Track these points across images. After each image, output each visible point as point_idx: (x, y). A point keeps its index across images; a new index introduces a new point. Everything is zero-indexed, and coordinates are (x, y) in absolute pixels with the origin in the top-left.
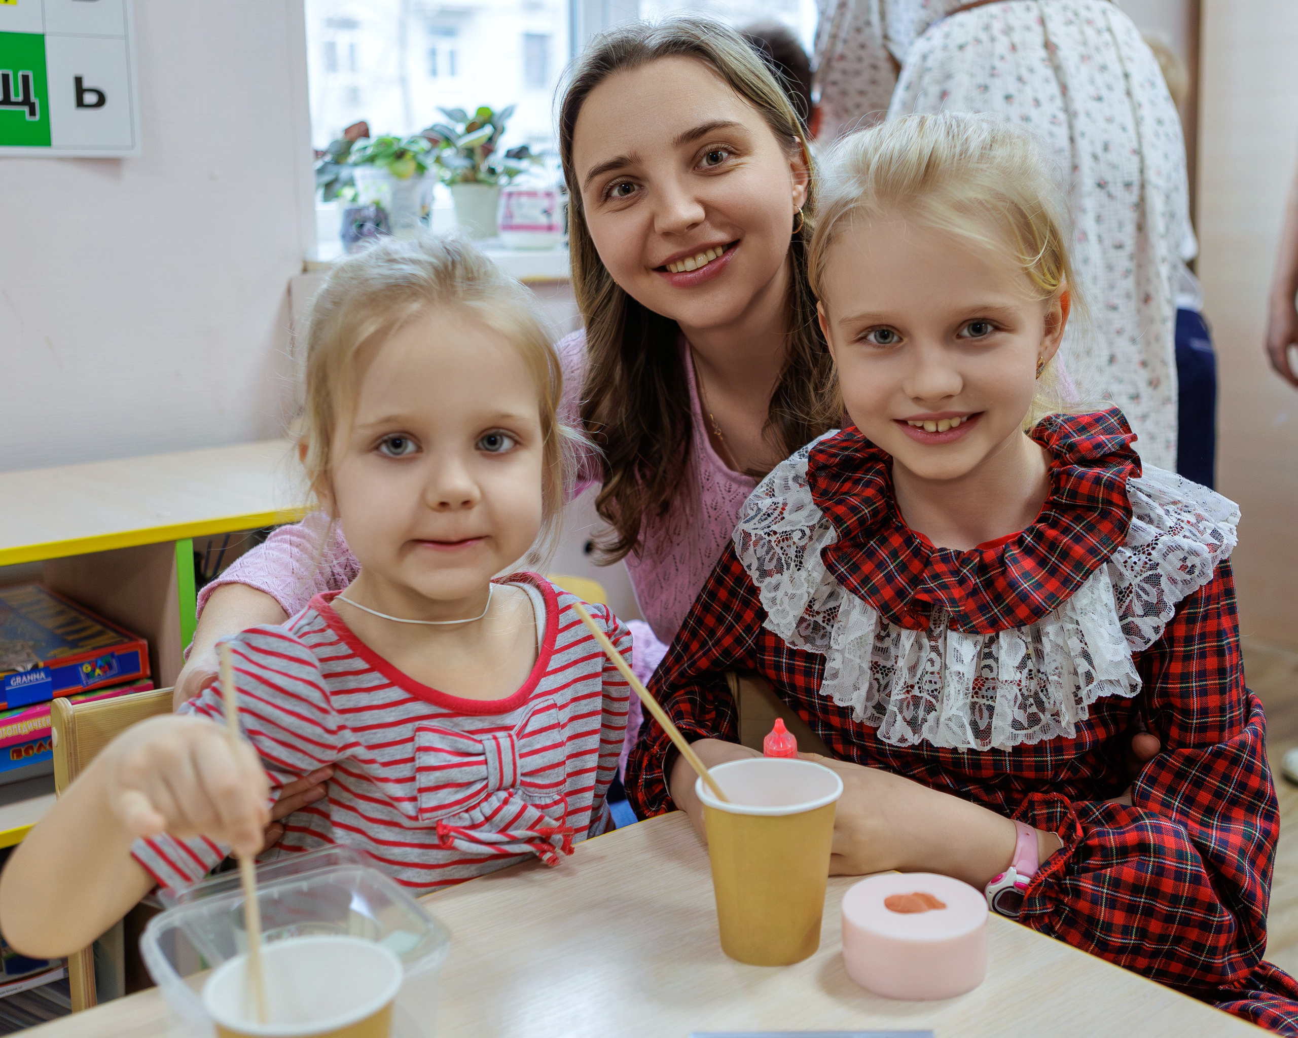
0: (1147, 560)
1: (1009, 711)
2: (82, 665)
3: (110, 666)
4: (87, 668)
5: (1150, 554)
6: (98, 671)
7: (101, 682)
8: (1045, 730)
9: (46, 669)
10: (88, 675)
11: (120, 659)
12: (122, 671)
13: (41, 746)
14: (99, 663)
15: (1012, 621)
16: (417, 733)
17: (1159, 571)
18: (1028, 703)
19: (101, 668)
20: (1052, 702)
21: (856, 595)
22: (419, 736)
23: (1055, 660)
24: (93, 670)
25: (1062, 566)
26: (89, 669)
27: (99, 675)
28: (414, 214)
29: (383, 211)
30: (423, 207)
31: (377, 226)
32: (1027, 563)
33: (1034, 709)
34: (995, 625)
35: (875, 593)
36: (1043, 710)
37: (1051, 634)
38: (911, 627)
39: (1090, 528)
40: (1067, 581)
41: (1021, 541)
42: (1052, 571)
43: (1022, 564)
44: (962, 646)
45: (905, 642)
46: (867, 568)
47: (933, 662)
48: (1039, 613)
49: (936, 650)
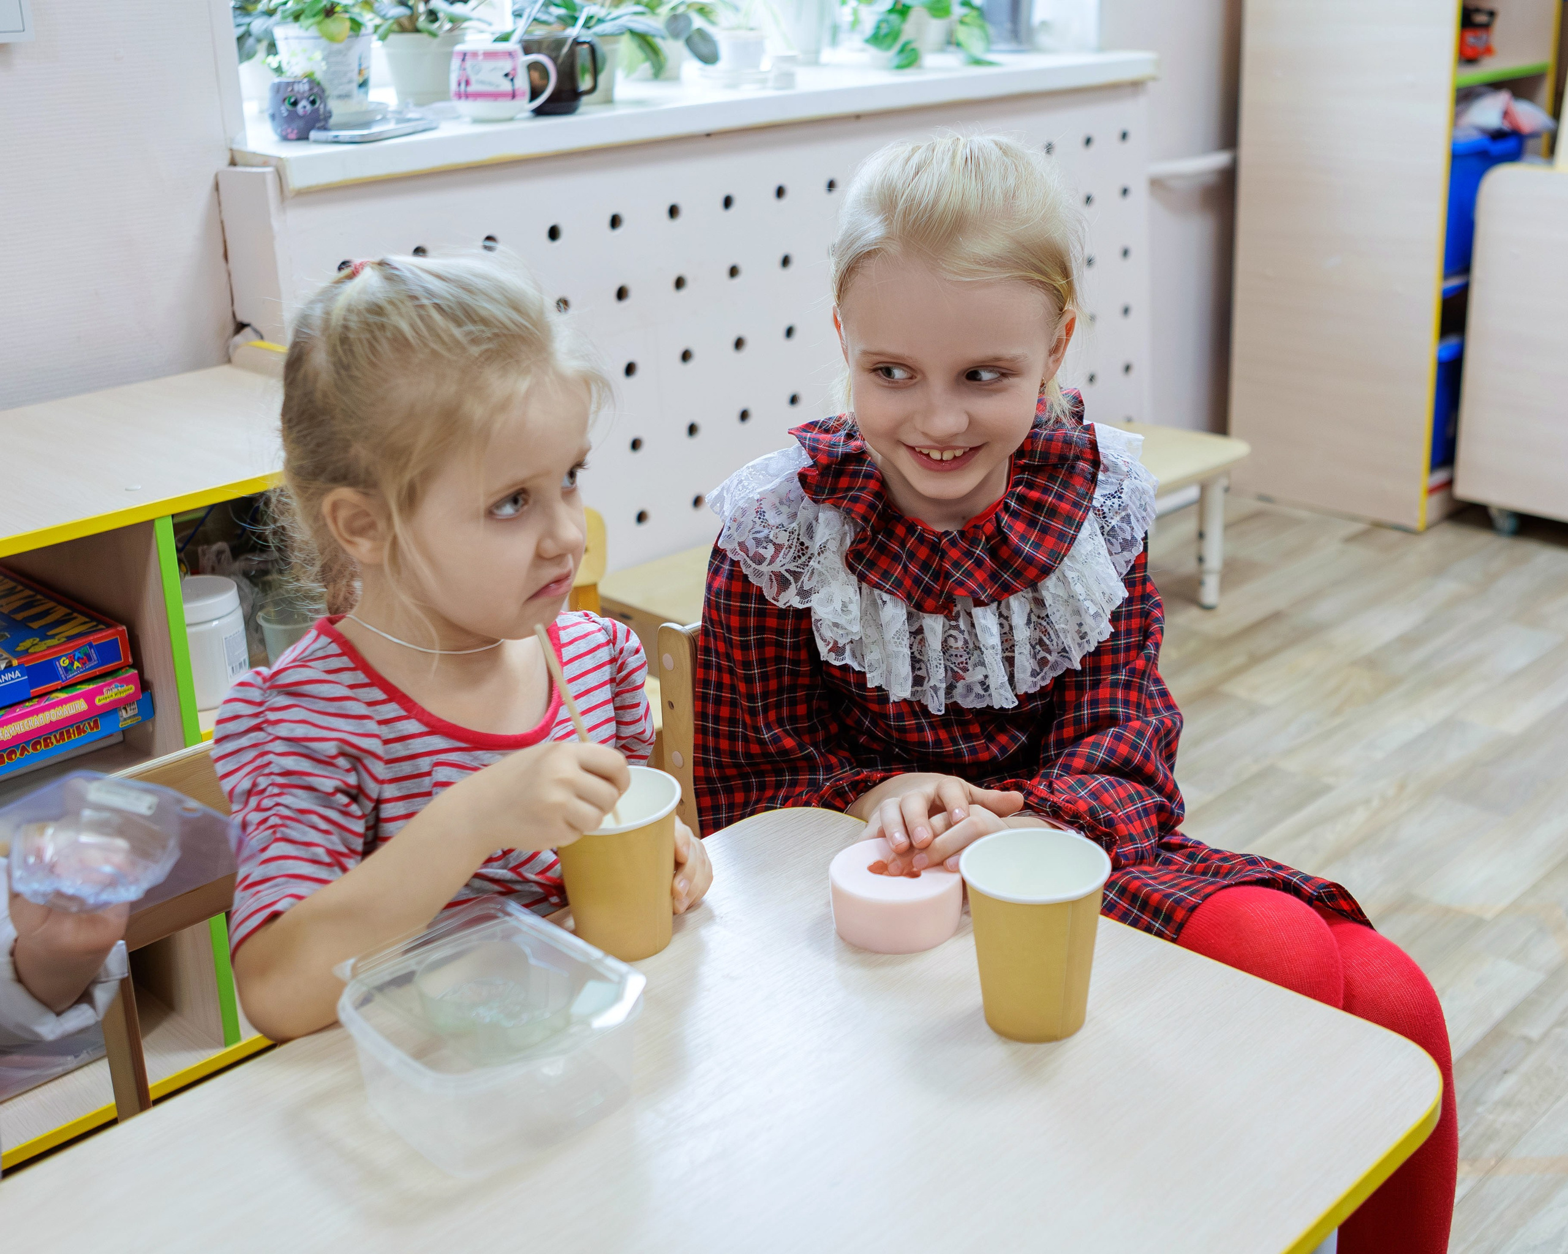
0: (1120, 503)
1: (1027, 664)
2: (59, 659)
3: (89, 658)
4: (64, 662)
5: (1120, 497)
6: (76, 664)
7: (80, 676)
8: (1054, 668)
9: (20, 667)
10: (66, 669)
11: (100, 649)
12: (103, 661)
13: (24, 749)
14: (77, 655)
15: (1024, 583)
16: (435, 768)
17: (1129, 511)
18: (1037, 651)
19: (79, 660)
20: (1055, 644)
21: (882, 590)
22: (436, 771)
23: (1058, 611)
24: (72, 664)
25: (1053, 523)
26: (67, 662)
27: (78, 667)
28: (350, 82)
29: (319, 84)
30: (360, 72)
31: (313, 102)
32: (1020, 526)
33: (1043, 654)
34: (1008, 590)
35: (898, 584)
36: (1050, 652)
37: (1050, 587)
38: (935, 611)
39: (1065, 485)
40: (1062, 536)
41: (1007, 507)
42: (1045, 530)
43: (1015, 529)
44: (986, 620)
45: (934, 625)
46: (883, 563)
47: (956, 639)
48: (1046, 571)
49: (957, 627)
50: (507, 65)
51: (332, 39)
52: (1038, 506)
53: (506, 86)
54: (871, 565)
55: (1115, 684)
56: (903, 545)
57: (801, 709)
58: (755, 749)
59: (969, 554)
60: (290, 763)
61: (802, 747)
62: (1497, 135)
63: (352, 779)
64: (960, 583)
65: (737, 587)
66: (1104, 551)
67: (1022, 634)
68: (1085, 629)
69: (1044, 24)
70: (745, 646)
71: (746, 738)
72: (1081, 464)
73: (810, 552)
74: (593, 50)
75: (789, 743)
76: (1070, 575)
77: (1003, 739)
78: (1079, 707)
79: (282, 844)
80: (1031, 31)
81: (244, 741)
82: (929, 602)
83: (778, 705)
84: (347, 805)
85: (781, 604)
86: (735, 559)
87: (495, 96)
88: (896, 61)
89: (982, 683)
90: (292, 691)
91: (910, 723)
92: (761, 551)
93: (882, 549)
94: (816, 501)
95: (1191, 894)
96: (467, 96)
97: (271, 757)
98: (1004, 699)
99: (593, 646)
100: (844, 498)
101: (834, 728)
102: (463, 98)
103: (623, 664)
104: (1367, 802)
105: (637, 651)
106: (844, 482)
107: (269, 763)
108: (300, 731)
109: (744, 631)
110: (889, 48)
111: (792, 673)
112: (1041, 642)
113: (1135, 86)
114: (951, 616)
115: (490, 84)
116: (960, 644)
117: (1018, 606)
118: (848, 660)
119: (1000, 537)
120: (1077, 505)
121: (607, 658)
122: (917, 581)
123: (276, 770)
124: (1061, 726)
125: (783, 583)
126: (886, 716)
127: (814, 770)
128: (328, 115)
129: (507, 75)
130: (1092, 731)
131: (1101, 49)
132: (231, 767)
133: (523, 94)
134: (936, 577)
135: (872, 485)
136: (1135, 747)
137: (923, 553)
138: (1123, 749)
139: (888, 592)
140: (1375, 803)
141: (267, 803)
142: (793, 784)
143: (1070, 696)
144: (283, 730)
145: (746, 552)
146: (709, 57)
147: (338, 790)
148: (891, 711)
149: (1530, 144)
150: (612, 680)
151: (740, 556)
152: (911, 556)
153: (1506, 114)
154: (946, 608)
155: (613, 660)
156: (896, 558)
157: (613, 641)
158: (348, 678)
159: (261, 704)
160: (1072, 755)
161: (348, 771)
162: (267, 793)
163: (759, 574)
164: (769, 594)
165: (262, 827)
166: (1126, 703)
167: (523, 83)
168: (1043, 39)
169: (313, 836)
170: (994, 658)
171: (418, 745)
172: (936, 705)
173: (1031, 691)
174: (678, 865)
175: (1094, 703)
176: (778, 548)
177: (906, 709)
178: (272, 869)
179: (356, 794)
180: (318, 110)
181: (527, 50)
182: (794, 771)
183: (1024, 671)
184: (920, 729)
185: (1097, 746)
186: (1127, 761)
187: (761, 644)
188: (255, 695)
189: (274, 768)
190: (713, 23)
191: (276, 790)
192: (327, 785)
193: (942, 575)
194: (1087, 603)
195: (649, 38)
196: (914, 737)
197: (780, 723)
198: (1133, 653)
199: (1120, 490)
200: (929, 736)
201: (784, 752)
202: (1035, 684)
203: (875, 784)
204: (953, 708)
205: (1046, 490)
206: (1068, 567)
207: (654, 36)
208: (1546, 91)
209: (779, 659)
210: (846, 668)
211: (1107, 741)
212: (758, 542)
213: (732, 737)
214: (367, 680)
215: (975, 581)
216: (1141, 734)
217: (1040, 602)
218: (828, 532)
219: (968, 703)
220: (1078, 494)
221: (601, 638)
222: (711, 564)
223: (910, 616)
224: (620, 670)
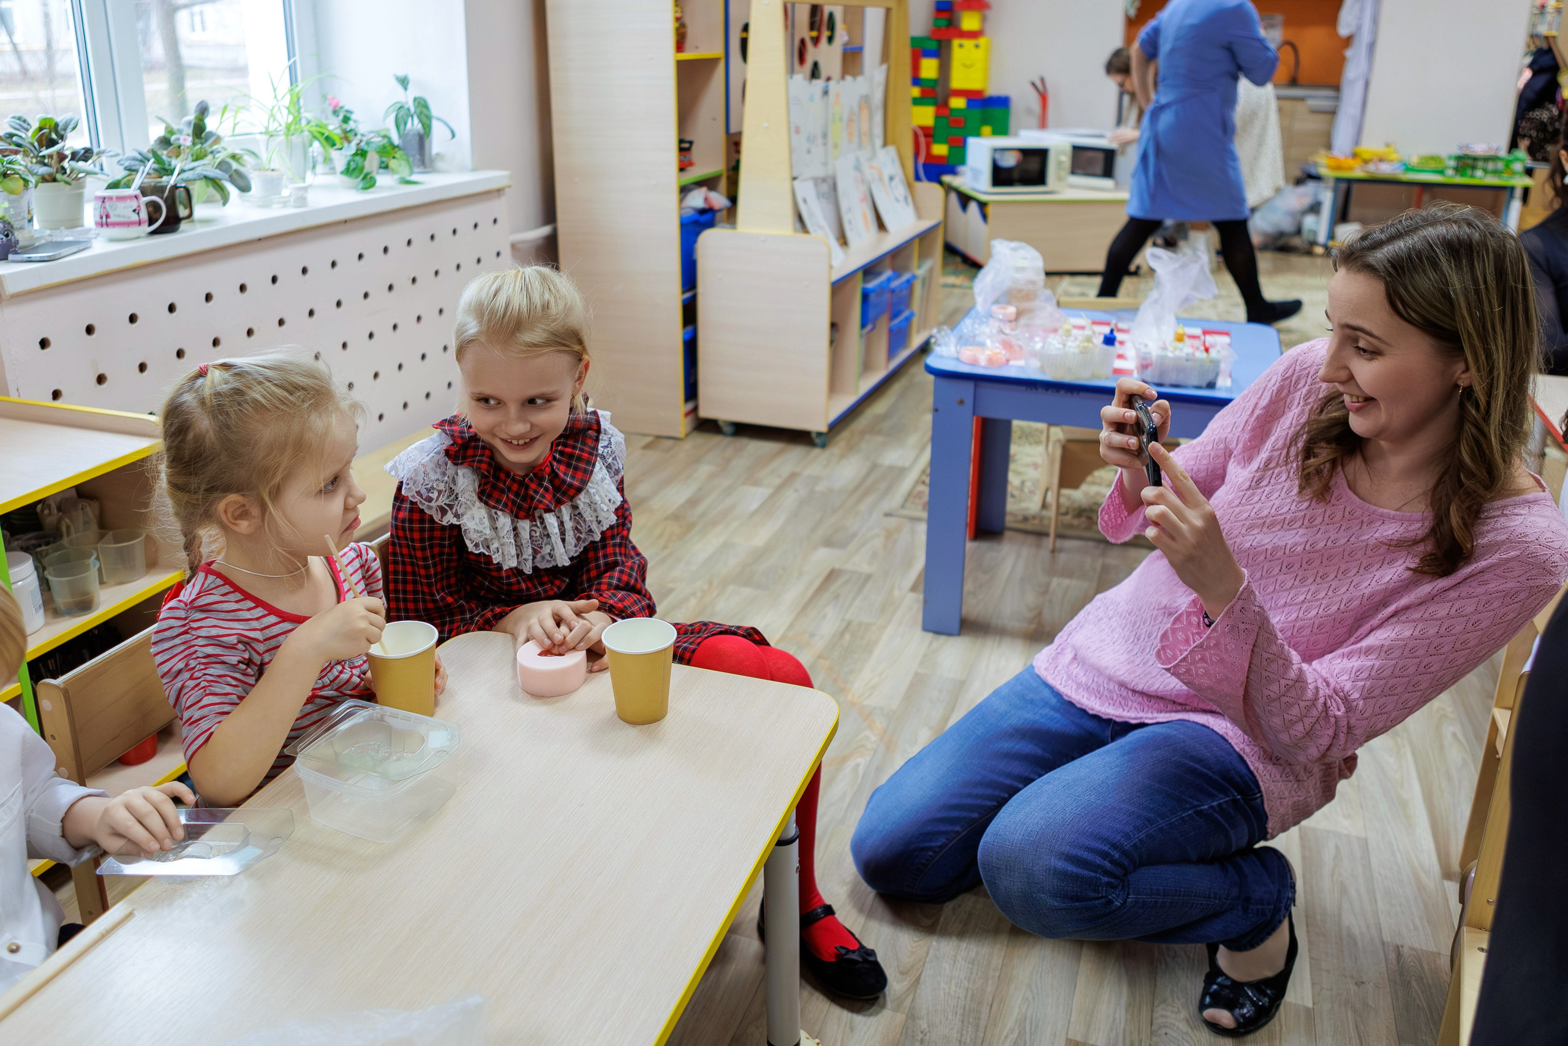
0: (611, 450)
1: (572, 541)
5: (610, 447)
8: (585, 541)
15: (568, 498)
17: (616, 454)
18: (576, 533)
20: (585, 529)
21: (497, 509)
23: (586, 510)
25: (580, 465)
28: (24, 218)
29: (9, 223)
30: (29, 212)
31: (7, 236)
32: (562, 468)
33: (578, 535)
34: (559, 503)
35: (505, 506)
36: (581, 533)
37: (582, 500)
38: (526, 518)
39: (584, 443)
40: (585, 471)
41: (554, 458)
42: (576, 468)
43: (561, 470)
44: (551, 519)
45: (525, 525)
46: (496, 494)
47: (535, 532)
48: (579, 490)
49: (536, 525)
50: (134, 204)
51: (11, 192)
52: (571, 456)
53: (135, 217)
54: (489, 496)
55: (614, 545)
56: (504, 484)
57: (453, 580)
58: (430, 606)
59: (541, 485)
60: (210, 650)
61: (457, 601)
62: (702, 212)
63: (246, 656)
64: (540, 502)
65: (416, 516)
66: (608, 477)
67: (569, 525)
68: (599, 519)
69: (438, 154)
70: (423, 549)
71: (424, 601)
72: (590, 432)
73: (456, 492)
74: (187, 191)
75: (450, 599)
76: (592, 491)
77: (557, 582)
78: (597, 559)
79: (210, 697)
80: (432, 161)
81: (177, 641)
82: (522, 513)
83: (441, 580)
84: (246, 669)
85: (444, 523)
86: (414, 501)
87: (128, 224)
88: (361, 185)
89: (550, 554)
90: (203, 609)
91: (513, 580)
92: (431, 495)
93: (494, 487)
94: (456, 464)
95: (691, 644)
96: (107, 225)
97: (196, 648)
98: (564, 561)
99: (350, 559)
100: (474, 461)
101: (468, 588)
102: (105, 226)
103: (369, 567)
104: (694, 594)
105: (375, 559)
106: (470, 452)
107: (196, 651)
108: (214, 632)
109: (422, 540)
110: (357, 177)
111: (448, 561)
112: (577, 528)
113: (499, 191)
114: (533, 519)
115: (124, 217)
116: (538, 534)
117: (566, 511)
118: (482, 550)
119: (554, 475)
120: (591, 454)
121: (359, 566)
122: (514, 502)
123: (200, 655)
124: (588, 571)
125: (443, 512)
126: (502, 578)
127: (463, 613)
128: (17, 242)
129: (134, 211)
130: (606, 571)
131: (474, 169)
132: (167, 657)
133: (145, 222)
134: (524, 499)
135: (487, 453)
136: (630, 576)
137: (515, 487)
138: (625, 578)
139: (501, 510)
140: (699, 594)
141: (197, 674)
142: (452, 622)
143: (591, 554)
144: (202, 632)
145: (421, 496)
146: (245, 188)
147: (239, 662)
148: (504, 574)
149: (718, 216)
150: (364, 577)
151: (417, 499)
152: (509, 489)
153: (706, 200)
154: (529, 515)
155: (362, 566)
156: (502, 491)
157: (360, 555)
158: (232, 597)
159: (185, 619)
160: (600, 584)
161: (244, 651)
162: (196, 669)
163: (430, 508)
164: (437, 518)
165: (197, 689)
166: (621, 554)
167: (144, 215)
168: (440, 165)
169: (229, 689)
170: (556, 538)
171: (276, 630)
172: (528, 569)
173: (575, 555)
174: (437, 671)
175: (605, 556)
176: (440, 492)
177: (510, 573)
178: (206, 711)
179: (249, 662)
180: (11, 240)
181: (144, 194)
182: (452, 615)
183: (571, 545)
184: (519, 583)
185: (611, 577)
186: (628, 583)
187: (431, 547)
188: (182, 614)
189: (199, 654)
190: (243, 165)
191: (202, 667)
192: (234, 660)
193: (530, 498)
194: (602, 505)
195: (218, 181)
196: (515, 588)
197: (443, 590)
198: (620, 528)
199: (610, 443)
200: (523, 586)
201: (448, 605)
202: (576, 551)
203: (507, 614)
204: (535, 569)
205: (574, 447)
206: (591, 487)
207: (220, 180)
208: (723, 184)
209: (441, 554)
210: (482, 554)
211: (616, 574)
212: (428, 490)
213: (416, 601)
214: (242, 597)
215: (547, 499)
216: (632, 569)
217: (575, 507)
218: (466, 481)
219: (543, 565)
220: (590, 447)
221: (353, 554)
222: (394, 506)
223: (513, 522)
224: (367, 571)
